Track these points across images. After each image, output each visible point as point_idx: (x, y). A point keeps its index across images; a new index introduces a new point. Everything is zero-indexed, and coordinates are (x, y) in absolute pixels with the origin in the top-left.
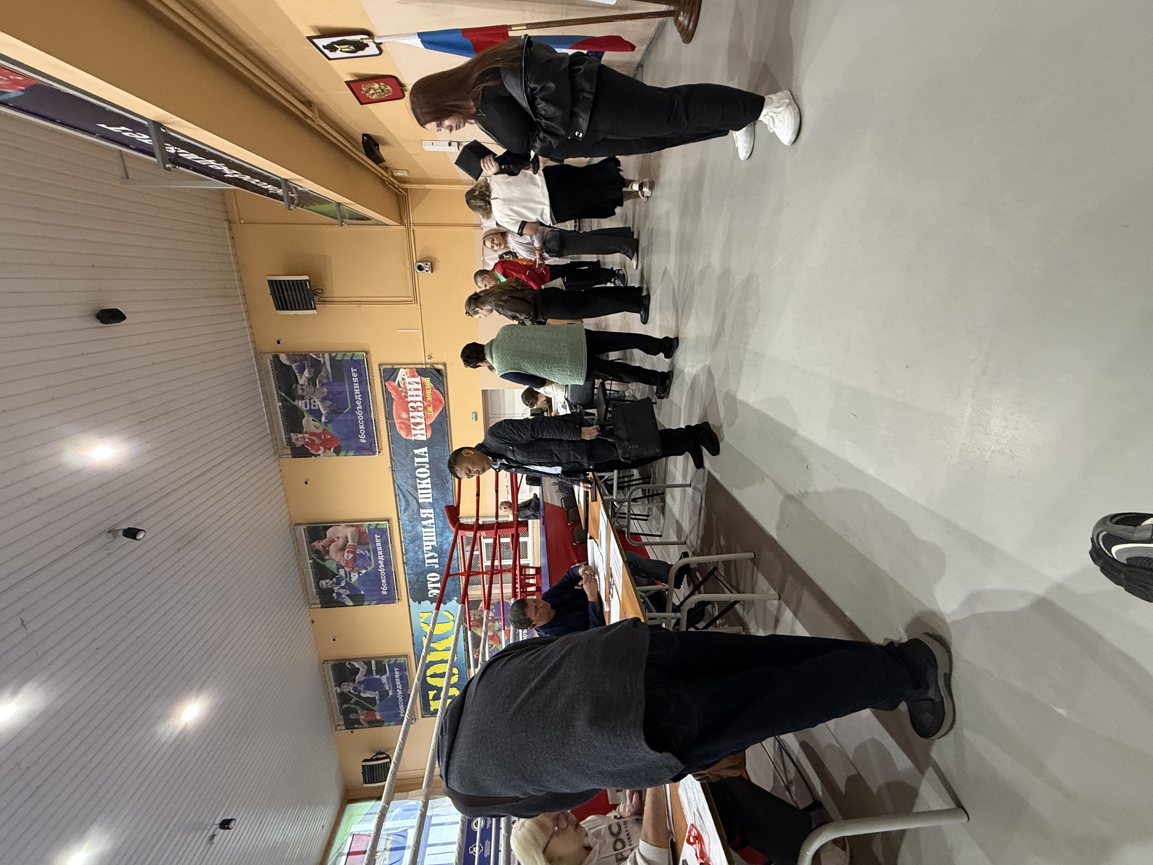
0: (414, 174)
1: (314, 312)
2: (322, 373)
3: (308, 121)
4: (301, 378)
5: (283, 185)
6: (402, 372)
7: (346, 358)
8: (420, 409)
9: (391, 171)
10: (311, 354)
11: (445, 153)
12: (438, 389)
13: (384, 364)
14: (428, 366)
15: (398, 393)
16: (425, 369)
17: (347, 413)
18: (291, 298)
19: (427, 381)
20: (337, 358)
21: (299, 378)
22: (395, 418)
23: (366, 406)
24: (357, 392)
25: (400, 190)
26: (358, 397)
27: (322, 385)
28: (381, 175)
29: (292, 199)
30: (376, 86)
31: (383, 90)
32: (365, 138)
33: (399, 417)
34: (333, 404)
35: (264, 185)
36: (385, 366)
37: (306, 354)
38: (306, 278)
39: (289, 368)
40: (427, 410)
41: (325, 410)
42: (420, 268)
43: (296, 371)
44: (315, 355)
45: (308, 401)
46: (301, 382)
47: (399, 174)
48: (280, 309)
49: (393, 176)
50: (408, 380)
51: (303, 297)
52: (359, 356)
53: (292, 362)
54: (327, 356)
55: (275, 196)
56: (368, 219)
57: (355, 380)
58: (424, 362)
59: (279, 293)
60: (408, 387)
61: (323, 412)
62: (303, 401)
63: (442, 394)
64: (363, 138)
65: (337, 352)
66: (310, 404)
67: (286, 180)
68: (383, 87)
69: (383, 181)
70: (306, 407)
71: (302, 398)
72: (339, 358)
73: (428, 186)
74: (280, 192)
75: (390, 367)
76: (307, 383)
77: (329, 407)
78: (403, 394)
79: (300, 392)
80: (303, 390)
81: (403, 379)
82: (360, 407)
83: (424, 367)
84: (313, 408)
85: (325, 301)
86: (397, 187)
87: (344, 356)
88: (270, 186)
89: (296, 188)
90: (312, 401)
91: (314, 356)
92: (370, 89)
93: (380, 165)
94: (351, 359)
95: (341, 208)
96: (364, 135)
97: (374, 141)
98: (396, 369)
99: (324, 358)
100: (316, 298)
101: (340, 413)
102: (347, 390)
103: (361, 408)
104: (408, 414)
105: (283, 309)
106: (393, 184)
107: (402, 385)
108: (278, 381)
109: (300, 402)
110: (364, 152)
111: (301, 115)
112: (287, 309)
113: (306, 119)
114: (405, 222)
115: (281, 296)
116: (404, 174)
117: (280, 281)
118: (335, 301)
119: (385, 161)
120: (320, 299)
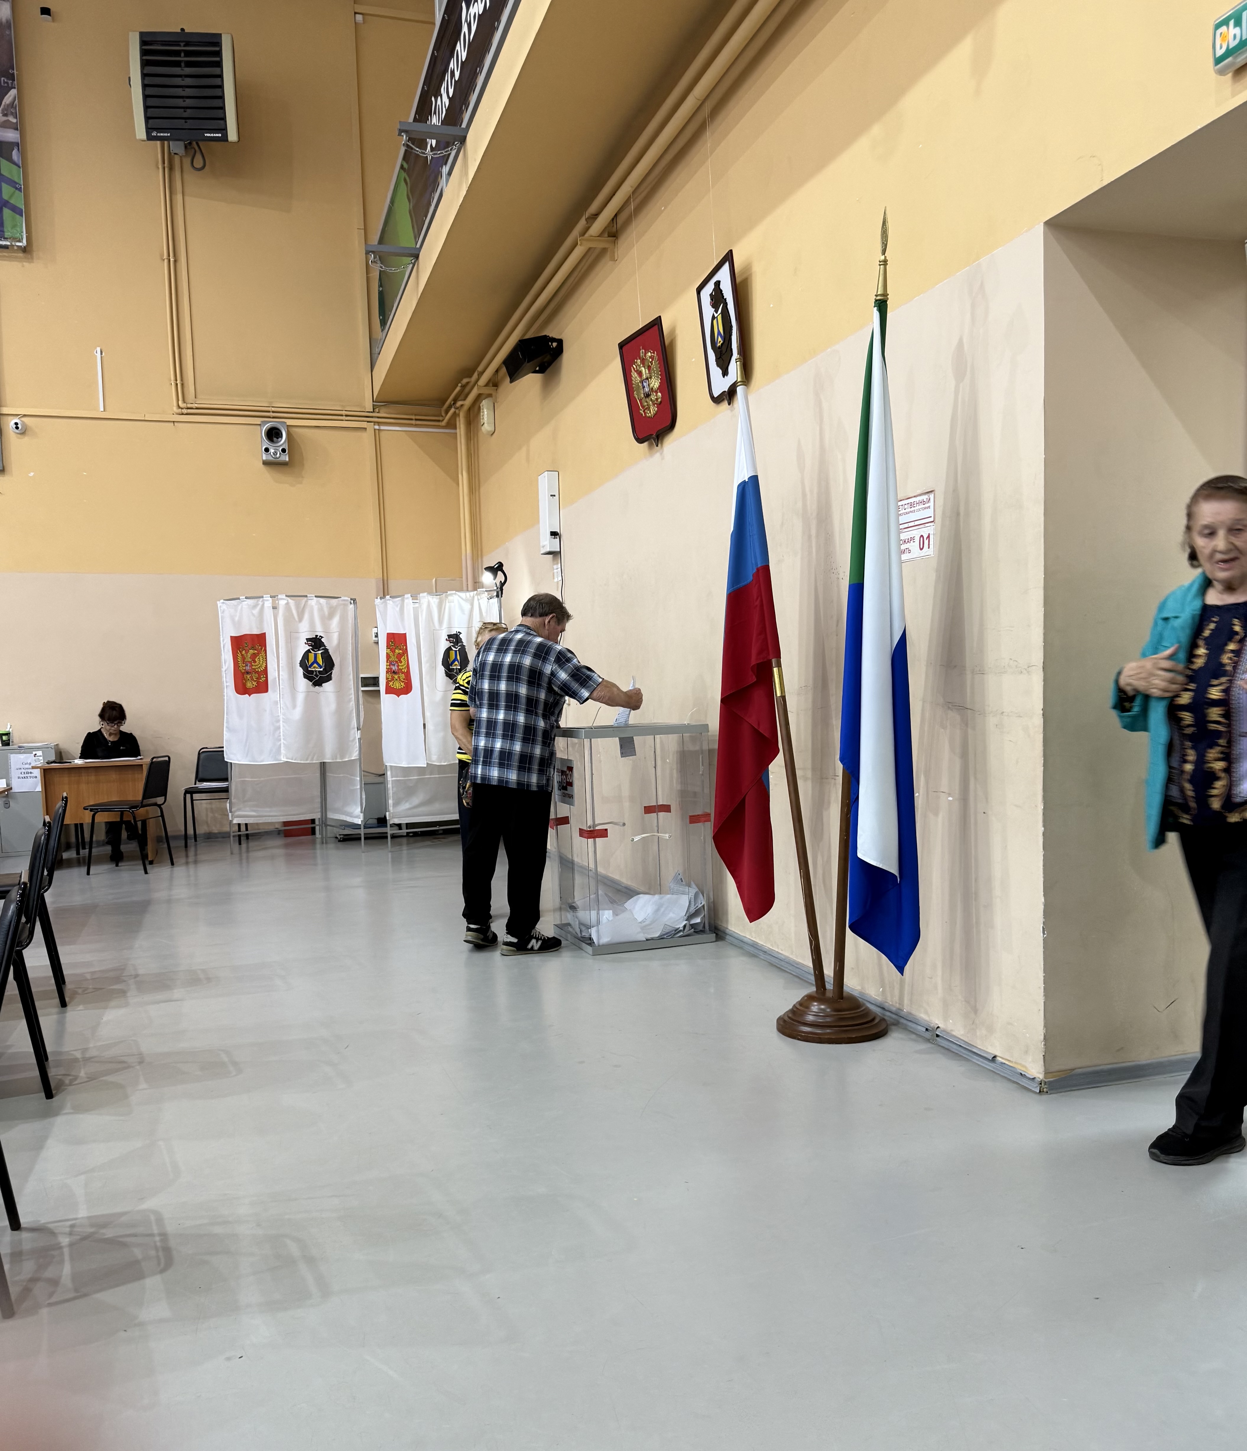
0: (488, 448)
1: (141, 132)
3: (582, 223)
5: (451, 130)
9: (490, 396)
11: (535, 520)
25: (453, 410)
28: (480, 368)
30: (655, 383)
31: (648, 396)
32: (555, 344)
35: (447, 90)
38: (232, 135)
42: (273, 434)
47: (485, 413)
48: (143, 42)
49: (480, 397)
51: (180, 113)
52: (12, 225)
54: (10, 136)
55: (424, 108)
56: (383, 324)
59: (188, 54)
64: (554, 340)
65: (23, 166)
67: (463, 139)
68: (653, 397)
69: (468, 371)
72: (7, 169)
73: (463, 479)
74: (435, 120)
85: (171, 168)
86: (459, 403)
87: (13, 184)
88: (446, 101)
89: (445, 161)
92: (649, 368)
93: (504, 370)
94: (6, 204)
95: (408, 259)
96: (560, 342)
97: (549, 363)
100: (177, 147)
105: (144, 53)
106: (463, 395)
110: (527, 337)
111: (593, 208)
112: (144, 64)
113: (586, 219)
114: (381, 411)
115: (181, 57)
116: (486, 425)
117: (219, 64)
118: (173, 197)
119: (511, 382)
120: (177, 159)
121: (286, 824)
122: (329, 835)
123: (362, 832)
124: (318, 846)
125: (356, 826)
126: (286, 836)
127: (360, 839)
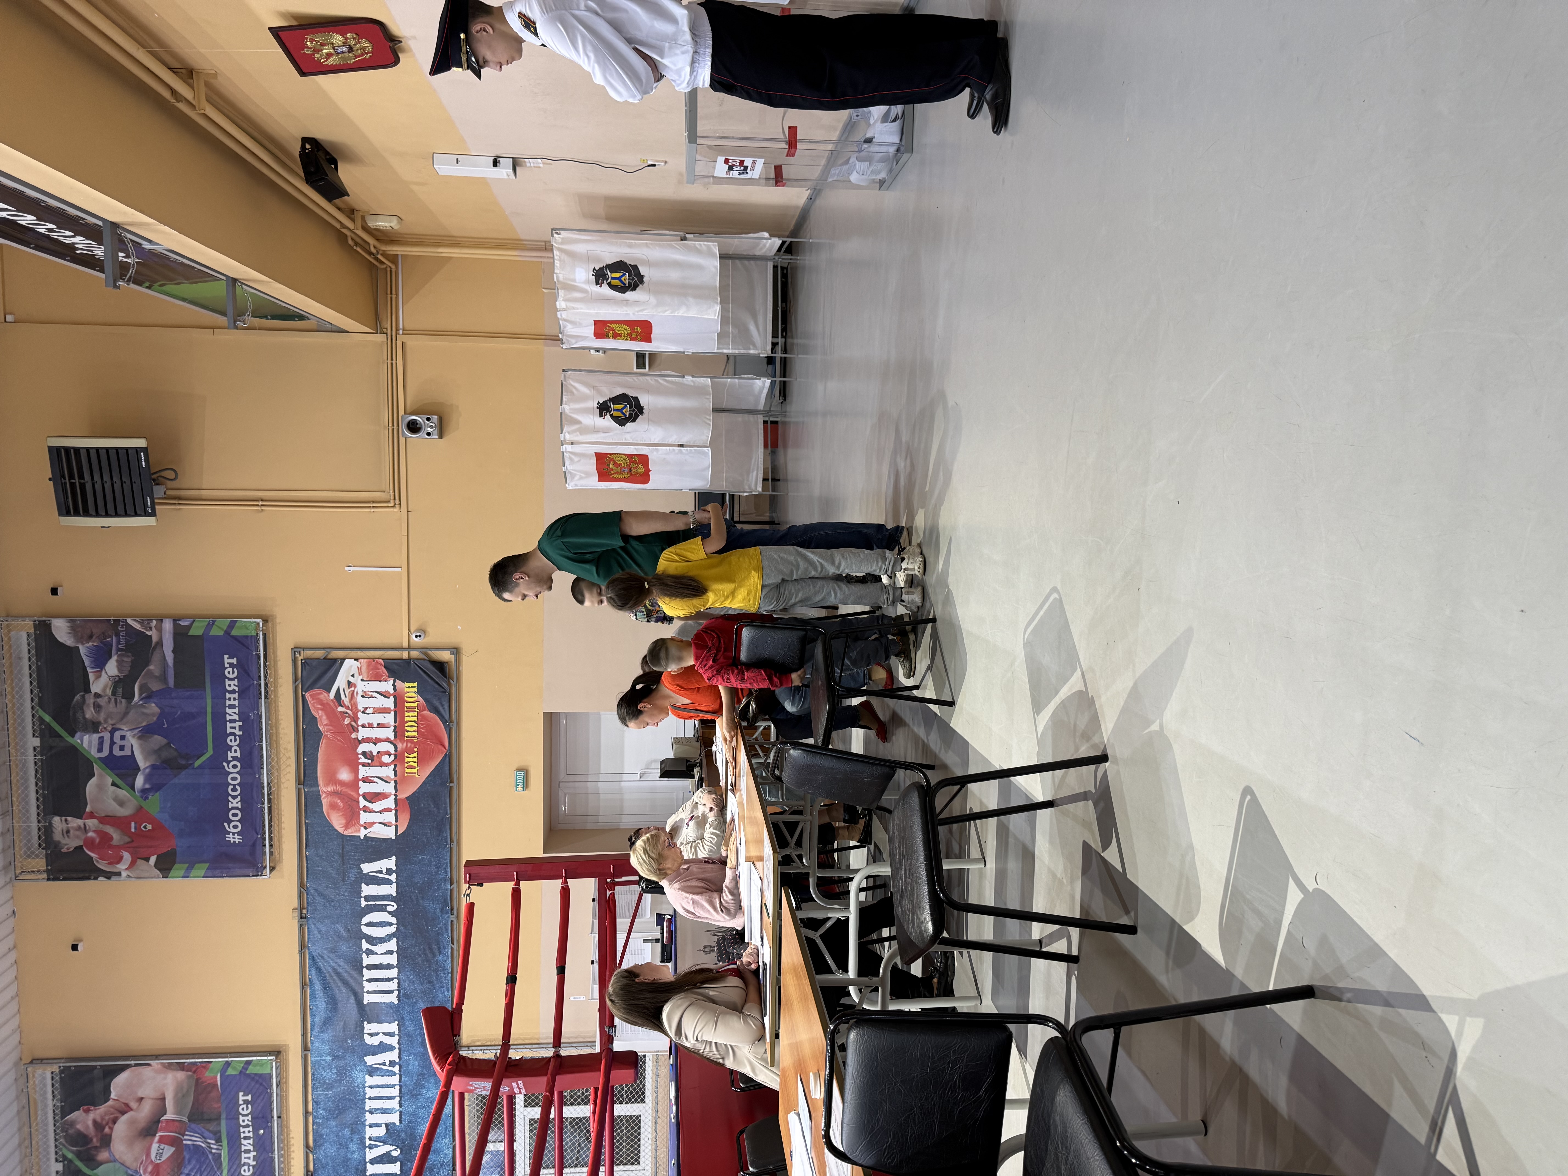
0: (416, 224)
1: (150, 521)
2: (151, 667)
3: (181, 106)
4: (98, 677)
5: (107, 236)
6: (349, 667)
7: (215, 632)
8: (386, 759)
9: (363, 218)
10: (129, 621)
11: (482, 182)
12: (436, 711)
13: (304, 649)
14: (415, 654)
15: (335, 719)
16: (408, 661)
17: (200, 767)
18: (98, 487)
19: (410, 689)
20: (191, 633)
21: (91, 677)
22: (321, 782)
23: (251, 753)
24: (232, 714)
25: (380, 257)
26: (234, 728)
27: (148, 696)
28: (338, 226)
29: (124, 267)
30: (338, 39)
31: (351, 49)
32: (308, 146)
33: (332, 779)
34: (169, 744)
35: (67, 237)
36: (309, 653)
37: (117, 622)
38: (141, 443)
39: (72, 653)
40: (404, 762)
41: (146, 759)
42: (414, 427)
43: (87, 663)
44: (141, 623)
45: (107, 736)
46: (96, 687)
47: (381, 224)
48: (68, 513)
49: (366, 229)
50: (361, 687)
51: (127, 486)
52: (245, 628)
53: (80, 639)
54: (168, 625)
55: (89, 261)
56: (302, 317)
57: (232, 685)
58: (405, 644)
59: (71, 477)
60: (362, 703)
61: (142, 763)
62: (96, 737)
63: (444, 722)
64: (303, 147)
65: (194, 618)
66: (112, 743)
67: (115, 225)
68: (352, 42)
69: (341, 238)
70: (100, 750)
71: (94, 727)
72: (197, 630)
73: (445, 252)
74: (99, 252)
75: (320, 654)
76: (109, 692)
77: (157, 752)
78: (347, 721)
79: (90, 713)
80: (98, 707)
81: (349, 683)
82: (235, 752)
83: (405, 655)
84: (117, 752)
85: (179, 498)
86: (373, 250)
87: (210, 626)
88: (78, 239)
89: (137, 245)
90: (117, 734)
91: (137, 626)
92: (322, 45)
93: (337, 201)
94: (227, 633)
95: (238, 289)
96: (305, 140)
97: (327, 153)
98: (334, 660)
99: (159, 629)
100: (159, 491)
101: (185, 767)
102: (209, 710)
103: (238, 754)
104: (356, 772)
105: (77, 514)
106: (365, 245)
107: (345, 700)
108: (39, 687)
109: (86, 738)
110: (302, 175)
111: (166, 94)
112: (87, 514)
113: (178, 102)
114: (385, 327)
115: (75, 483)
116: (392, 225)
117: (77, 450)
118: (204, 497)
119: (348, 195)
120: (169, 493)
121: (766, 446)
122: (779, 409)
123: (778, 379)
124: (787, 419)
125: (773, 384)
126: (777, 447)
127: (785, 382)
